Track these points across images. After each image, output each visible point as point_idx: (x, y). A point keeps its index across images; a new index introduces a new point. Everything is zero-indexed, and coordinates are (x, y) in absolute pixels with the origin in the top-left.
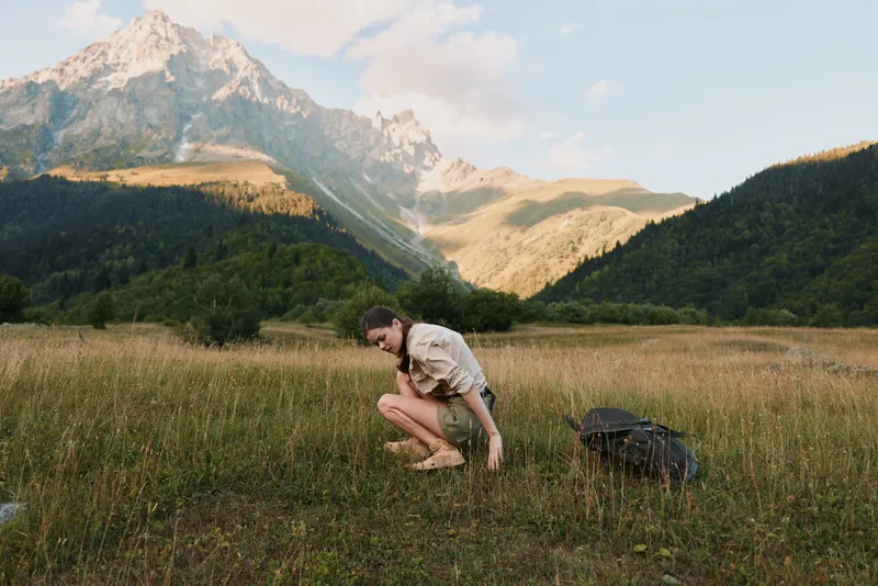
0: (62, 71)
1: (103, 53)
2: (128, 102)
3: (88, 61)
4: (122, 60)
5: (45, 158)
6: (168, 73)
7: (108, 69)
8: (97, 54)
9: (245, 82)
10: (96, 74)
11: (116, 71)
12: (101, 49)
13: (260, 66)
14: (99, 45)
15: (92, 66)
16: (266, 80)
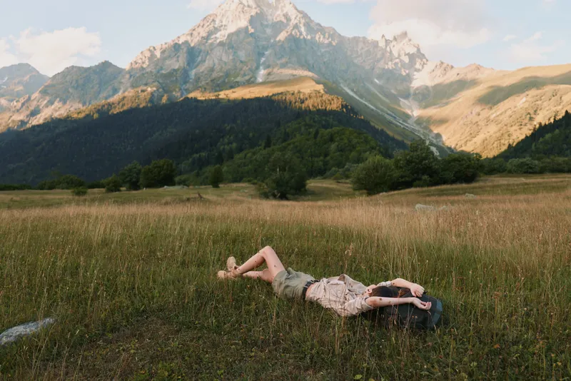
0: (192, 34)
1: (213, 20)
2: (228, 49)
3: (205, 27)
4: (224, 23)
5: (186, 88)
6: (250, 27)
7: (216, 30)
8: (210, 21)
9: (296, 26)
10: (210, 34)
11: (220, 30)
12: (212, 18)
13: (305, 16)
14: (210, 16)
15: (207, 29)
16: (309, 24)
